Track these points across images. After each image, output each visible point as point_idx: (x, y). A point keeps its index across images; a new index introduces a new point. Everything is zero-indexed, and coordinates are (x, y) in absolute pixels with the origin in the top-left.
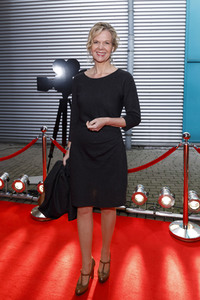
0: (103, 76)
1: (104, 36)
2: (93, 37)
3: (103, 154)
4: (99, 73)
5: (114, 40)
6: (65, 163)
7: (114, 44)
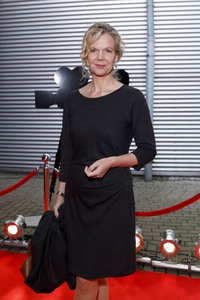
1: (103, 42)
3: (103, 203)
4: (97, 90)
6: (57, 214)
7: (118, 51)
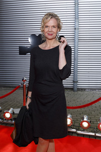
0: (51, 48)
2: (45, 23)
5: (59, 24)
6: (28, 107)
7: (59, 27)
